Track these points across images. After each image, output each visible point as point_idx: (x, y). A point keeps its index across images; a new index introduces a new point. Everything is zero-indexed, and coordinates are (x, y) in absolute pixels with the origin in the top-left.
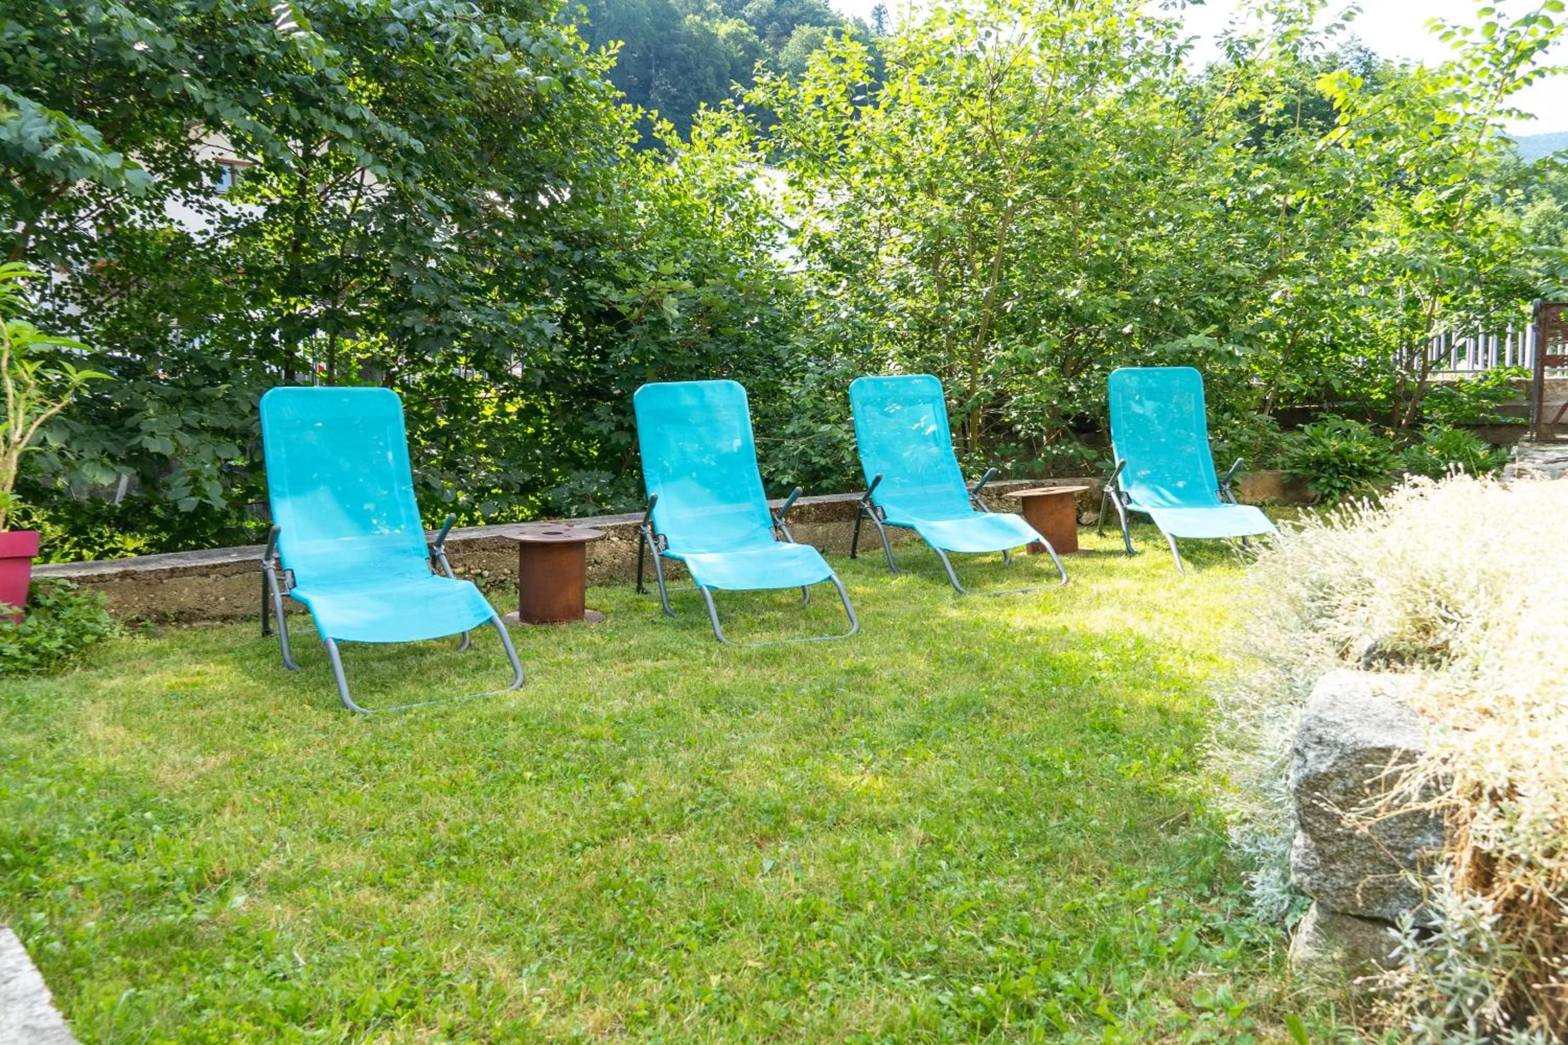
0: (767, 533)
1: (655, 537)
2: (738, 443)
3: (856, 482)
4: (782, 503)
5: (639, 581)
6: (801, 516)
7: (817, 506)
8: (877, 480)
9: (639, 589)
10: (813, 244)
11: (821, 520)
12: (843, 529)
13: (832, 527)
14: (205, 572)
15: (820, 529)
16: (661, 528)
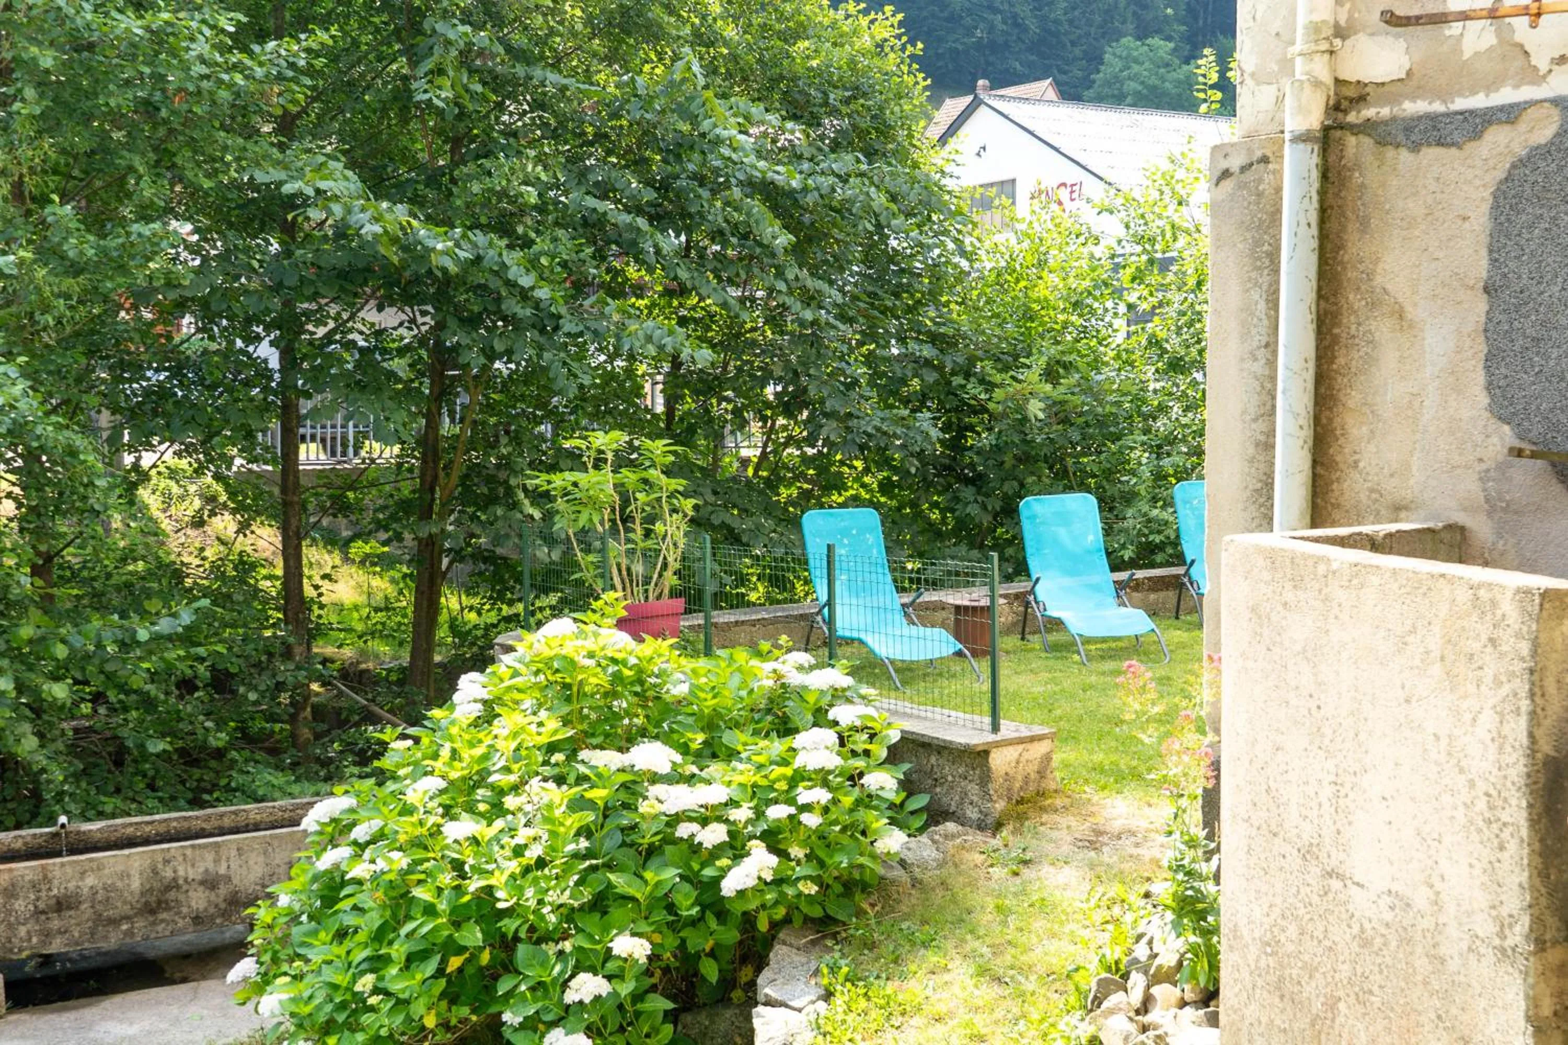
0: (1111, 600)
1: (1037, 603)
2: (1091, 538)
3: (1179, 559)
4: (1123, 576)
5: (1023, 633)
6: (1137, 586)
7: (1149, 579)
8: (1193, 562)
9: (1023, 639)
10: (1150, 342)
11: (1152, 589)
12: (1171, 596)
13: (1162, 595)
14: (753, 623)
15: (1152, 596)
16: (1040, 598)
